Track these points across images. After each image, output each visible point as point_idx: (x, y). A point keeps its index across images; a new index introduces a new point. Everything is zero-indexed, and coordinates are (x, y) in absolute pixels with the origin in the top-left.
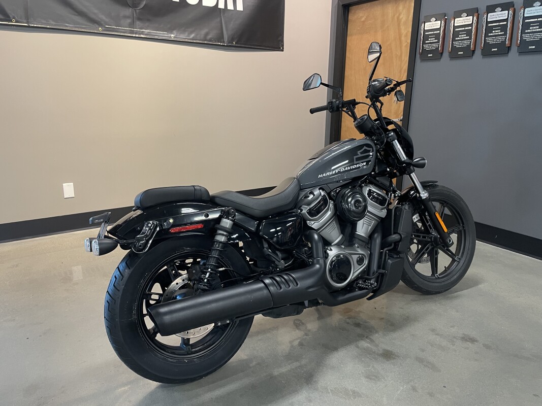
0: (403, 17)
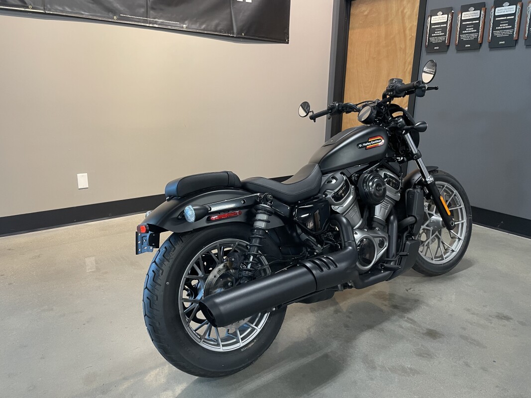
0: (408, 11)
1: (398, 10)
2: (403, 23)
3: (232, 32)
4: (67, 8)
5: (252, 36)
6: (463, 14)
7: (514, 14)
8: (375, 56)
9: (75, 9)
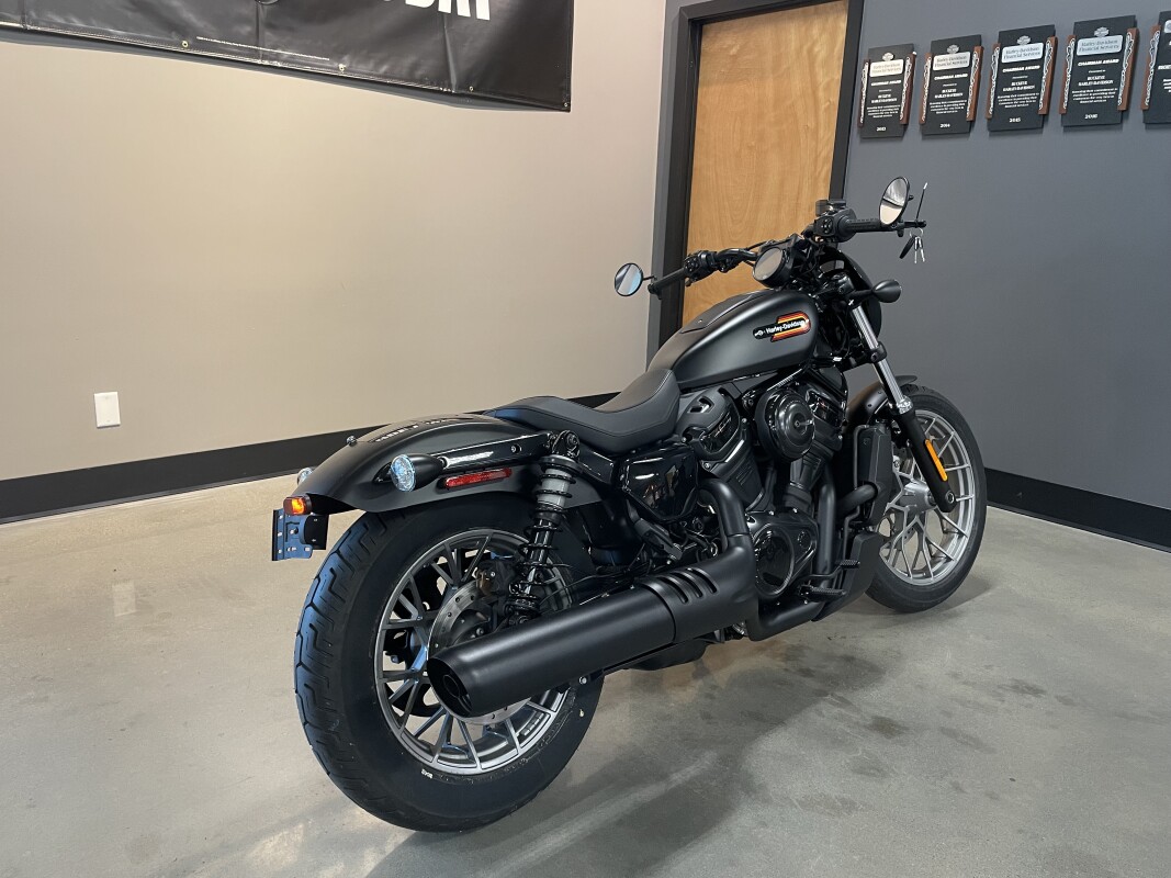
0: (821, 51)
1: (801, 47)
2: (813, 74)
3: (446, 82)
4: (75, 20)
5: (495, 94)
6: (936, 58)
7: (1040, 62)
8: (753, 143)
9: (94, 22)
